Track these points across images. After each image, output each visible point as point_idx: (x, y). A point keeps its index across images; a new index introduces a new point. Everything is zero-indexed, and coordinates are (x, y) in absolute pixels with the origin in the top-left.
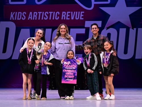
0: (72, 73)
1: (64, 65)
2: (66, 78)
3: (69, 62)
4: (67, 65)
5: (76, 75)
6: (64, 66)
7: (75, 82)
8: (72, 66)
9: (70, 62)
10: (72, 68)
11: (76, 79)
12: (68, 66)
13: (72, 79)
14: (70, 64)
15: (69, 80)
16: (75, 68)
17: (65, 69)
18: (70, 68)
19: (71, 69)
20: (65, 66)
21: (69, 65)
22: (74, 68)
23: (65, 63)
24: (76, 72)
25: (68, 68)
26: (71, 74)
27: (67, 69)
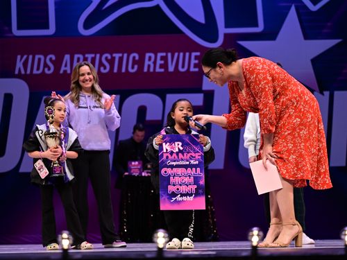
0: (189, 176)
1: (162, 155)
2: (174, 195)
3: (176, 143)
4: (172, 153)
5: (202, 182)
6: (165, 157)
7: (200, 204)
8: (187, 156)
9: (180, 144)
10: (188, 163)
11: (202, 194)
12: (174, 155)
14: (181, 148)
15: (181, 199)
16: (197, 162)
18: (181, 163)
19: (186, 167)
20: (167, 157)
21: (177, 153)
22: (192, 162)
23: (166, 147)
24: (202, 175)
25: (174, 163)
26: (186, 179)
27: (172, 167)
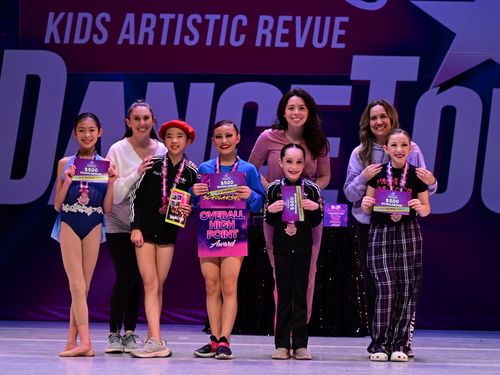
13: (232, 240)
17: (207, 210)
